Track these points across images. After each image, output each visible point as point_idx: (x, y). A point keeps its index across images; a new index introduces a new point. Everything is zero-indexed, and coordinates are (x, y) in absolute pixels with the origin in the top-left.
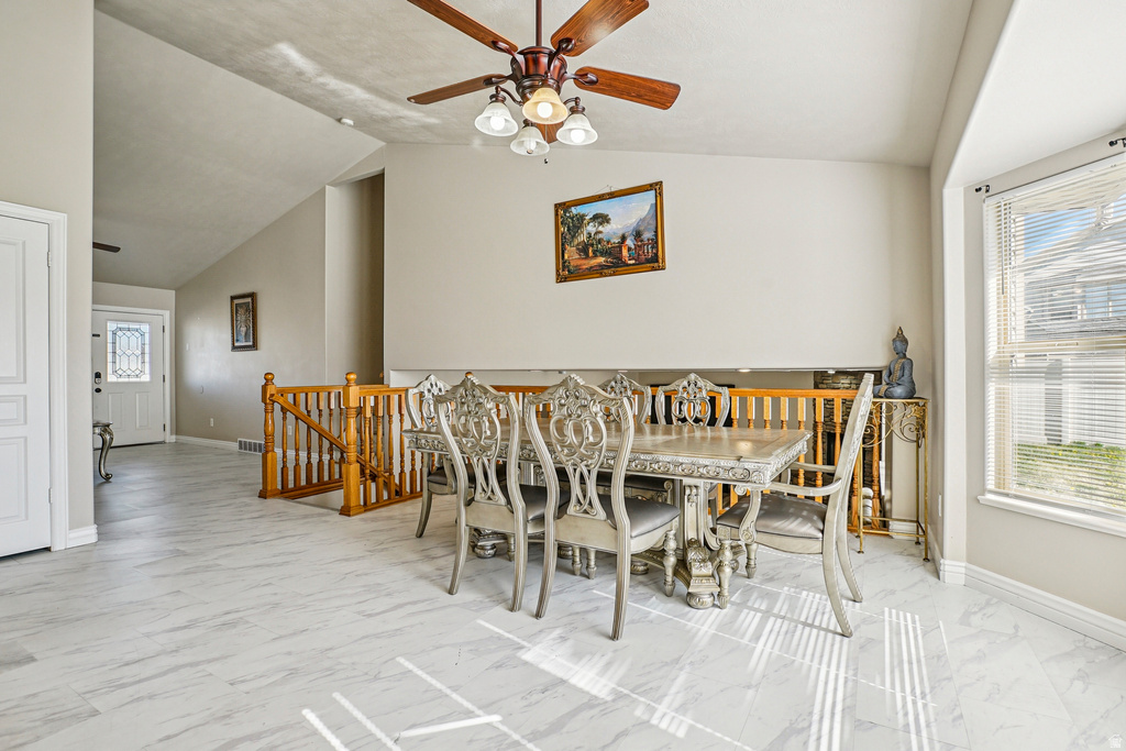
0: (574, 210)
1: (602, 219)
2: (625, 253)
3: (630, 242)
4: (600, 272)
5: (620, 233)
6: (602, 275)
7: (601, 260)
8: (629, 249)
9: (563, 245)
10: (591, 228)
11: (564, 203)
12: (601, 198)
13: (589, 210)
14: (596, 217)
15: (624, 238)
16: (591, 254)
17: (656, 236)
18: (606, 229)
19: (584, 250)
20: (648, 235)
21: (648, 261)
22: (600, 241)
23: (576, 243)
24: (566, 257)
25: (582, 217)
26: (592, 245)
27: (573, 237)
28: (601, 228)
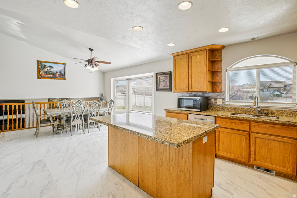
0: (43, 63)
1: (52, 67)
2: (57, 75)
3: (58, 73)
4: (51, 78)
5: (56, 71)
6: (51, 79)
7: (51, 76)
8: (58, 75)
9: (40, 70)
10: (48, 68)
11: (41, 61)
12: (51, 63)
13: (48, 65)
14: (49, 66)
15: (57, 72)
16: (48, 74)
17: (65, 73)
18: (52, 70)
19: (46, 73)
20: (63, 73)
21: (63, 78)
22: (51, 72)
23: (44, 70)
24: (41, 73)
25: (46, 66)
26: (48, 72)
27: (43, 69)
28: (51, 69)
